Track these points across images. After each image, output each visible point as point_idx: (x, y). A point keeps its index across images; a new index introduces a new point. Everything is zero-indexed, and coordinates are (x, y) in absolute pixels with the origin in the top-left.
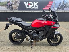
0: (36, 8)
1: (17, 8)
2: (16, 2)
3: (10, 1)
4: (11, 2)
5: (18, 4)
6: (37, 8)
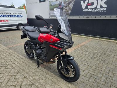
0: (102, 9)
1: (70, 12)
2: (69, 3)
3: (62, 2)
4: (63, 4)
5: (71, 6)
6: (105, 9)
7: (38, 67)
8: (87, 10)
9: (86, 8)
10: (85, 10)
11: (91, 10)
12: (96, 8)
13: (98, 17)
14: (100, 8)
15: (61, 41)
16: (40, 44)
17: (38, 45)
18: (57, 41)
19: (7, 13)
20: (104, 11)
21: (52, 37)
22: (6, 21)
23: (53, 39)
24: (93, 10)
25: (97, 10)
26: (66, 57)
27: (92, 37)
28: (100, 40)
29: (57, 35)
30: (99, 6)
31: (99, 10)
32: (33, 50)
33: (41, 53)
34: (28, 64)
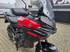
7: (17, 50)
8: (57, 5)
9: (56, 3)
10: (55, 5)
11: (60, 5)
12: (64, 3)
13: (65, 10)
14: (67, 3)
15: (42, 27)
16: (19, 29)
17: (17, 29)
18: (37, 26)
19: (2, 6)
20: (69, 5)
21: (31, 21)
22: (2, 11)
23: (32, 23)
24: (61, 5)
25: (64, 5)
26: (46, 45)
27: (60, 23)
28: (66, 26)
29: (37, 19)
30: (66, 2)
31: (65, 5)
32: (13, 34)
33: (19, 37)
34: (8, 46)
